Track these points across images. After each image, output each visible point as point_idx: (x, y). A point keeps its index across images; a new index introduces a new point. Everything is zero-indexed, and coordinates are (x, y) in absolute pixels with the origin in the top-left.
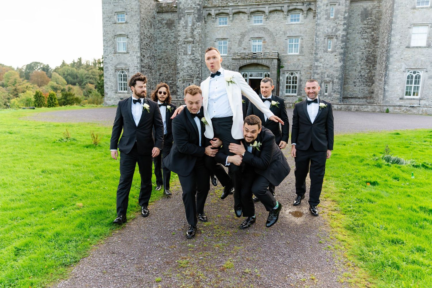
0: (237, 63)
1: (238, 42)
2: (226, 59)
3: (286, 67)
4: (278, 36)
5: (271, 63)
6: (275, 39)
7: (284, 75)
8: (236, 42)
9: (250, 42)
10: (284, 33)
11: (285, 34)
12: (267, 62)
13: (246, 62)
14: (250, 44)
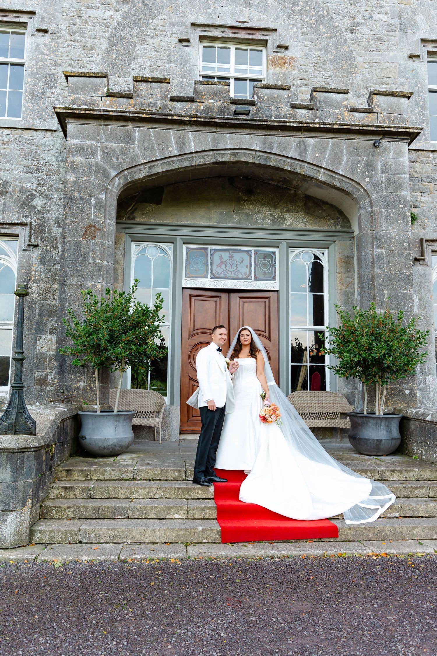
0: (107, 154)
1: (104, 45)
2: (14, 149)
3: (427, 222)
4: (364, 32)
5: (370, 166)
6: (346, 48)
7: (419, 268)
8: (87, 41)
9: (186, 49)
10: (397, 22)
11: (403, 28)
12: (337, 158)
13: (182, 143)
14: (185, 62)
